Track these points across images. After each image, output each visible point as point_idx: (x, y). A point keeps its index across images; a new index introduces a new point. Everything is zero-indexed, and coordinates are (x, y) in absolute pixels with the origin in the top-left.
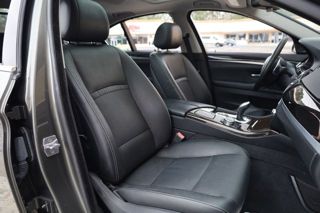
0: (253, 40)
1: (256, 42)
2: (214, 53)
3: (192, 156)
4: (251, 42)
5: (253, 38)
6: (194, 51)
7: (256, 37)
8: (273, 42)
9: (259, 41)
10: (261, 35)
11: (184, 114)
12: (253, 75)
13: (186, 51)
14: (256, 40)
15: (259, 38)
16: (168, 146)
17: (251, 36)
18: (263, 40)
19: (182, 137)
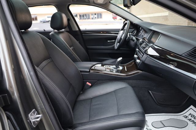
0: (82, 18)
1: (84, 19)
2: (85, 30)
3: (101, 94)
4: (81, 19)
5: (82, 17)
6: (74, 30)
7: (83, 16)
8: (92, 19)
9: (85, 19)
10: (86, 15)
11: (89, 70)
12: (108, 41)
13: (68, 30)
14: (83, 18)
15: (85, 17)
16: (82, 92)
17: (80, 16)
18: (87, 18)
19: (90, 84)
